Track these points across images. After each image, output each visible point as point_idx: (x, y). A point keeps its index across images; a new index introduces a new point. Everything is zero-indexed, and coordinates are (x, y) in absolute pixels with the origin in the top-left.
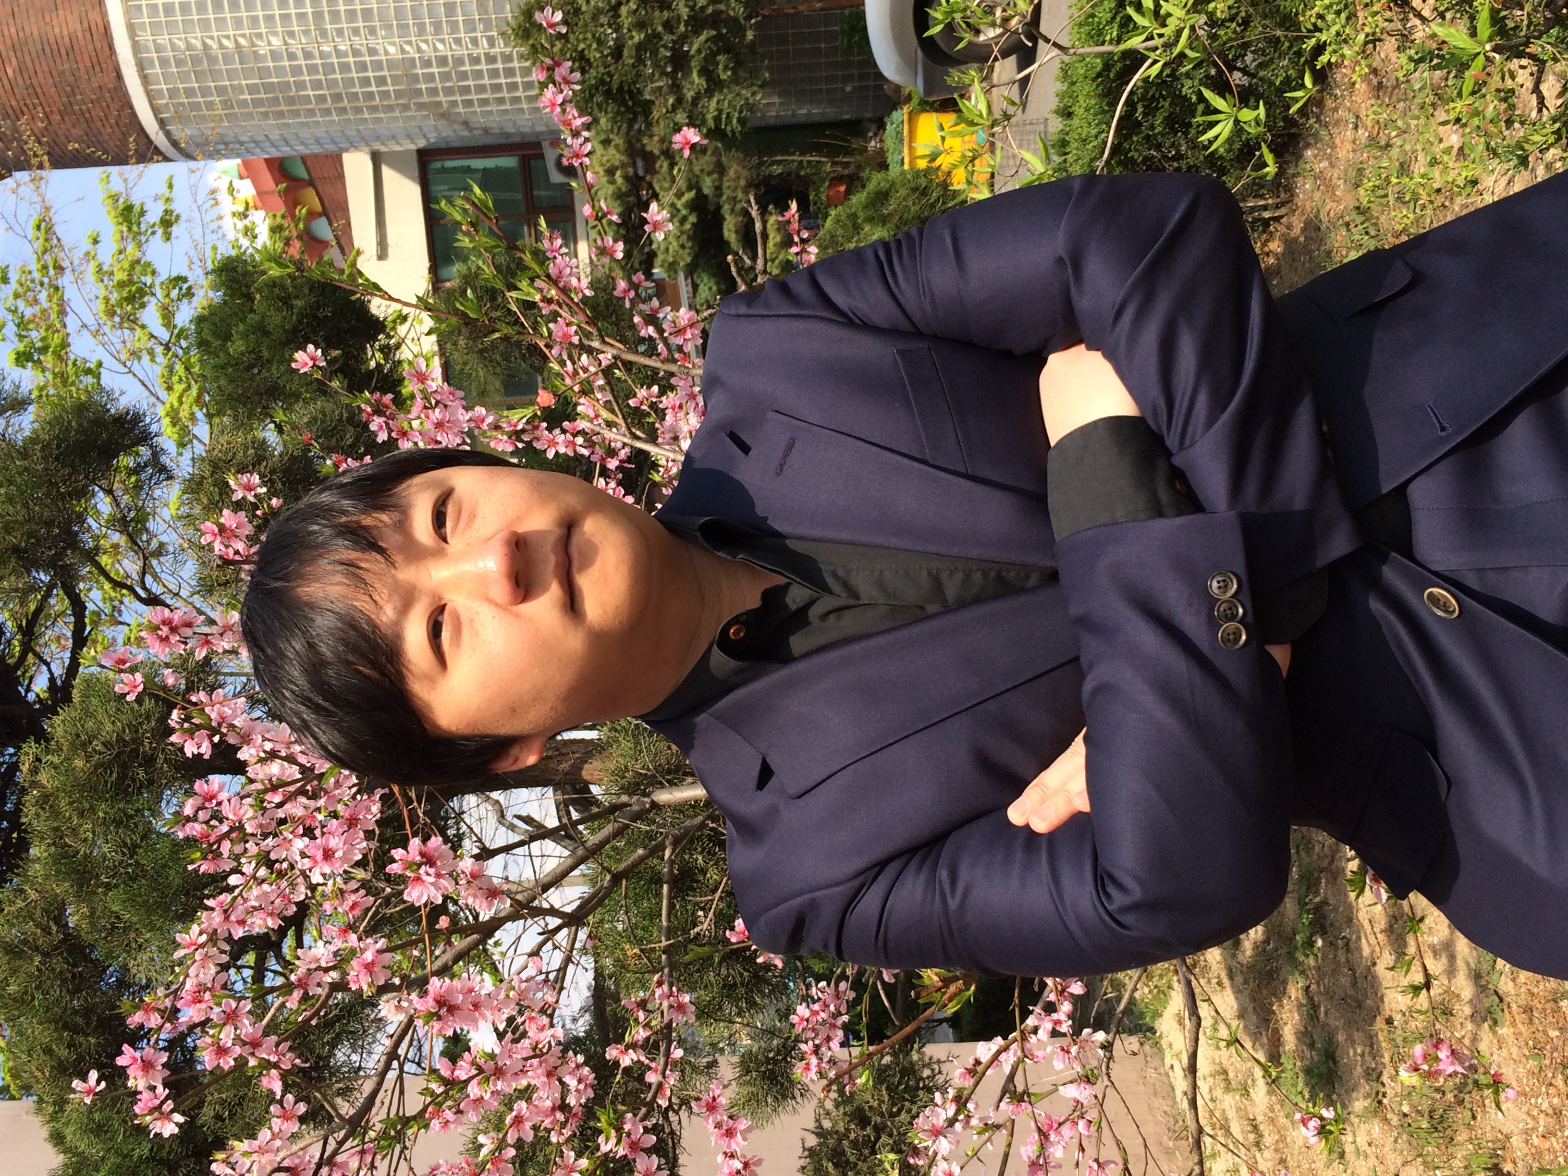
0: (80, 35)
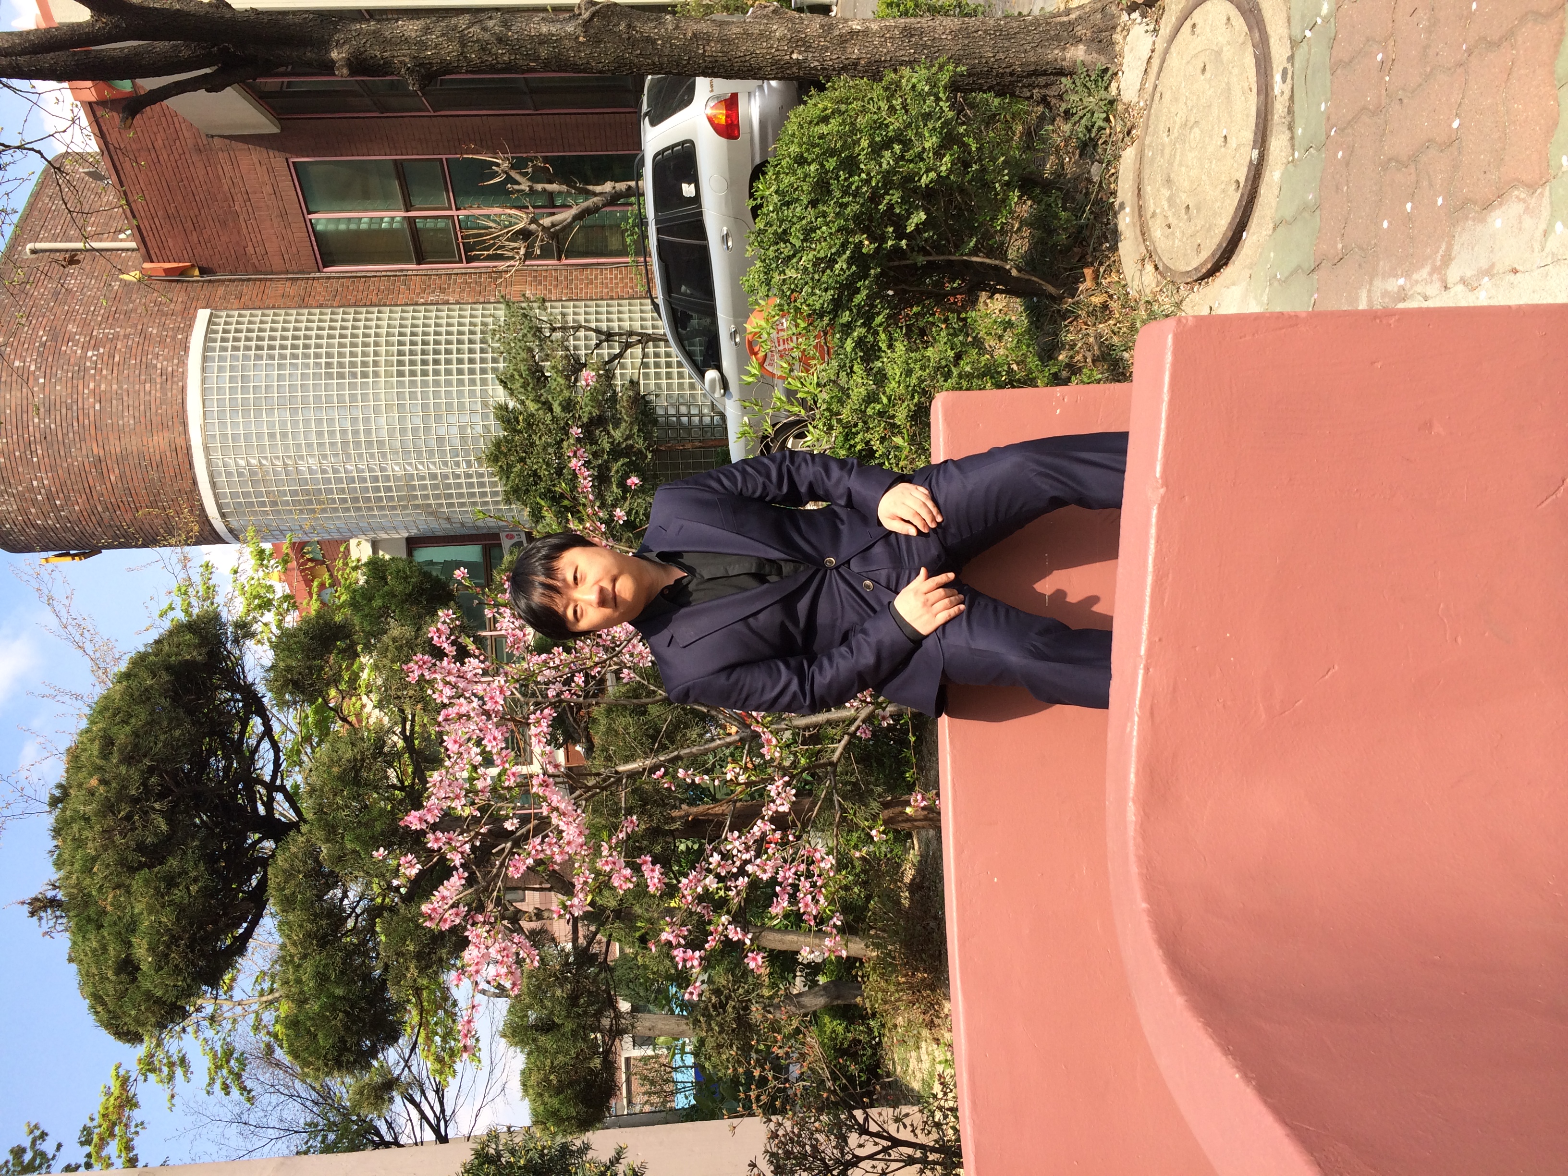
0: (168, 454)
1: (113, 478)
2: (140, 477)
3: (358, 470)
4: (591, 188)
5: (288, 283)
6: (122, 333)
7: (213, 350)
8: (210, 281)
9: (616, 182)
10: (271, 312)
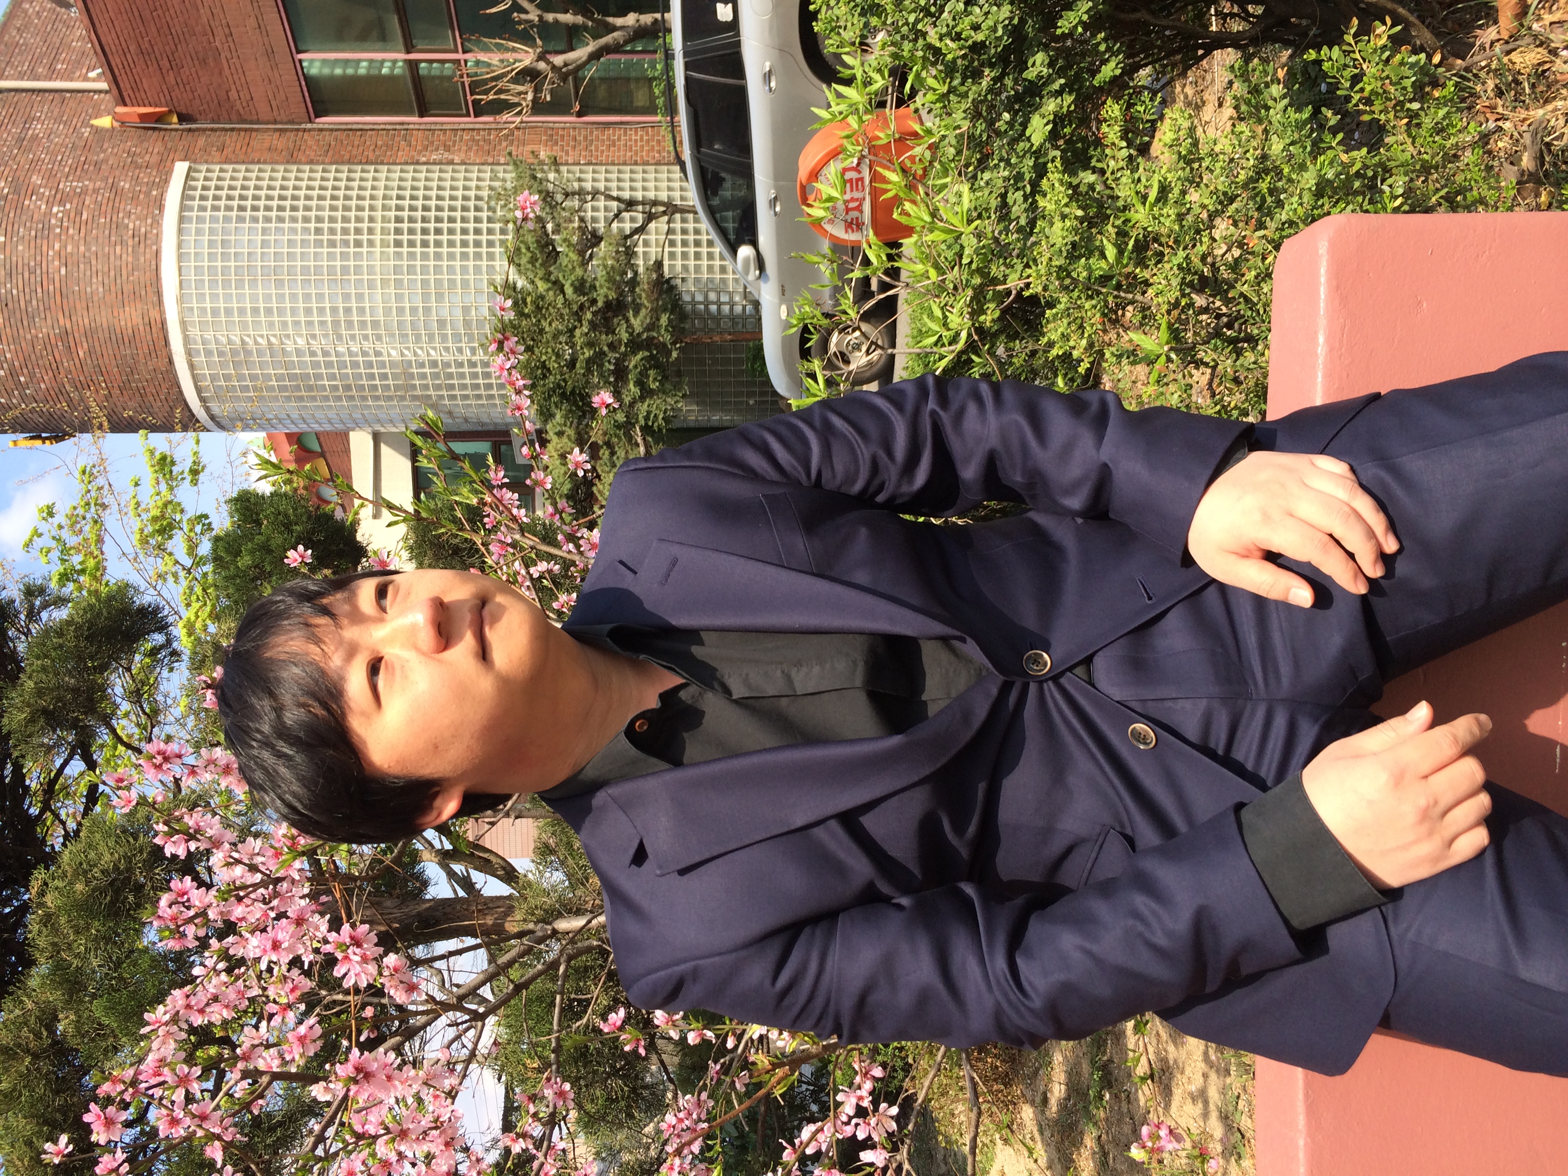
1: (81, 352)
2: (111, 352)
3: (351, 354)
4: (610, 20)
5: (276, 134)
6: (91, 187)
7: (191, 209)
8: (190, 130)
9: (641, 13)
10: (256, 167)
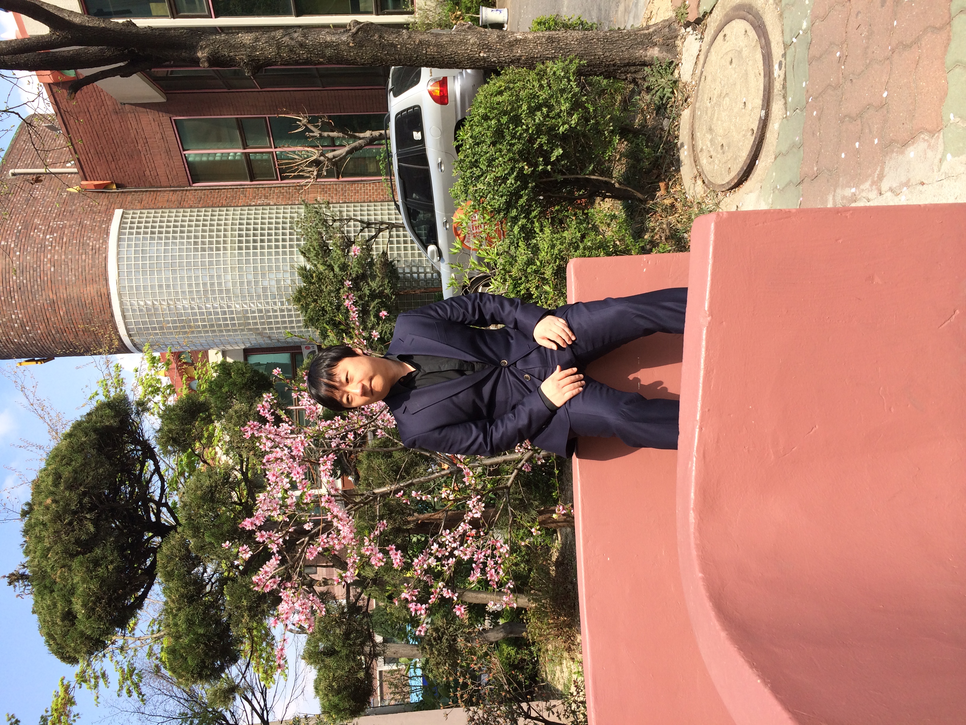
0: (96, 298)
1: (62, 313)
2: (78, 312)
3: (214, 308)
4: (357, 134)
5: (171, 193)
6: (68, 224)
7: (124, 234)
8: (122, 192)
9: (373, 131)
10: (160, 211)
